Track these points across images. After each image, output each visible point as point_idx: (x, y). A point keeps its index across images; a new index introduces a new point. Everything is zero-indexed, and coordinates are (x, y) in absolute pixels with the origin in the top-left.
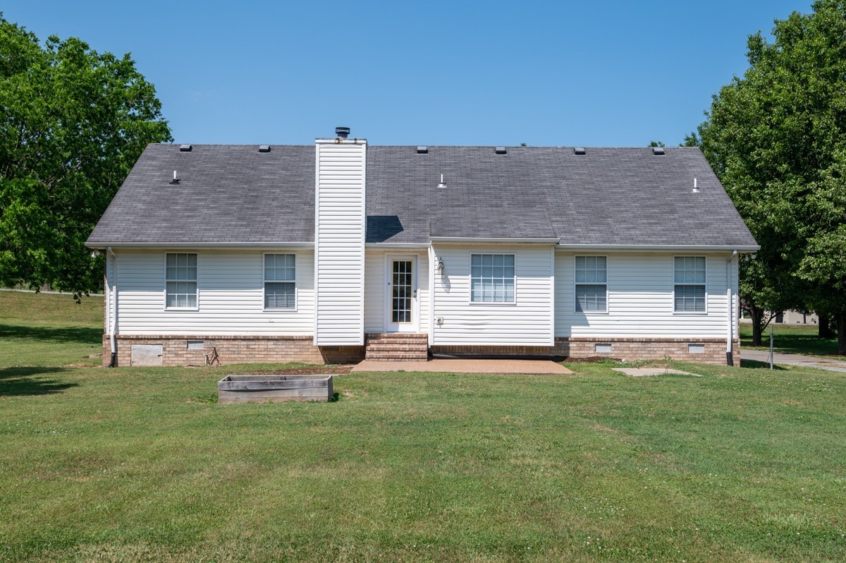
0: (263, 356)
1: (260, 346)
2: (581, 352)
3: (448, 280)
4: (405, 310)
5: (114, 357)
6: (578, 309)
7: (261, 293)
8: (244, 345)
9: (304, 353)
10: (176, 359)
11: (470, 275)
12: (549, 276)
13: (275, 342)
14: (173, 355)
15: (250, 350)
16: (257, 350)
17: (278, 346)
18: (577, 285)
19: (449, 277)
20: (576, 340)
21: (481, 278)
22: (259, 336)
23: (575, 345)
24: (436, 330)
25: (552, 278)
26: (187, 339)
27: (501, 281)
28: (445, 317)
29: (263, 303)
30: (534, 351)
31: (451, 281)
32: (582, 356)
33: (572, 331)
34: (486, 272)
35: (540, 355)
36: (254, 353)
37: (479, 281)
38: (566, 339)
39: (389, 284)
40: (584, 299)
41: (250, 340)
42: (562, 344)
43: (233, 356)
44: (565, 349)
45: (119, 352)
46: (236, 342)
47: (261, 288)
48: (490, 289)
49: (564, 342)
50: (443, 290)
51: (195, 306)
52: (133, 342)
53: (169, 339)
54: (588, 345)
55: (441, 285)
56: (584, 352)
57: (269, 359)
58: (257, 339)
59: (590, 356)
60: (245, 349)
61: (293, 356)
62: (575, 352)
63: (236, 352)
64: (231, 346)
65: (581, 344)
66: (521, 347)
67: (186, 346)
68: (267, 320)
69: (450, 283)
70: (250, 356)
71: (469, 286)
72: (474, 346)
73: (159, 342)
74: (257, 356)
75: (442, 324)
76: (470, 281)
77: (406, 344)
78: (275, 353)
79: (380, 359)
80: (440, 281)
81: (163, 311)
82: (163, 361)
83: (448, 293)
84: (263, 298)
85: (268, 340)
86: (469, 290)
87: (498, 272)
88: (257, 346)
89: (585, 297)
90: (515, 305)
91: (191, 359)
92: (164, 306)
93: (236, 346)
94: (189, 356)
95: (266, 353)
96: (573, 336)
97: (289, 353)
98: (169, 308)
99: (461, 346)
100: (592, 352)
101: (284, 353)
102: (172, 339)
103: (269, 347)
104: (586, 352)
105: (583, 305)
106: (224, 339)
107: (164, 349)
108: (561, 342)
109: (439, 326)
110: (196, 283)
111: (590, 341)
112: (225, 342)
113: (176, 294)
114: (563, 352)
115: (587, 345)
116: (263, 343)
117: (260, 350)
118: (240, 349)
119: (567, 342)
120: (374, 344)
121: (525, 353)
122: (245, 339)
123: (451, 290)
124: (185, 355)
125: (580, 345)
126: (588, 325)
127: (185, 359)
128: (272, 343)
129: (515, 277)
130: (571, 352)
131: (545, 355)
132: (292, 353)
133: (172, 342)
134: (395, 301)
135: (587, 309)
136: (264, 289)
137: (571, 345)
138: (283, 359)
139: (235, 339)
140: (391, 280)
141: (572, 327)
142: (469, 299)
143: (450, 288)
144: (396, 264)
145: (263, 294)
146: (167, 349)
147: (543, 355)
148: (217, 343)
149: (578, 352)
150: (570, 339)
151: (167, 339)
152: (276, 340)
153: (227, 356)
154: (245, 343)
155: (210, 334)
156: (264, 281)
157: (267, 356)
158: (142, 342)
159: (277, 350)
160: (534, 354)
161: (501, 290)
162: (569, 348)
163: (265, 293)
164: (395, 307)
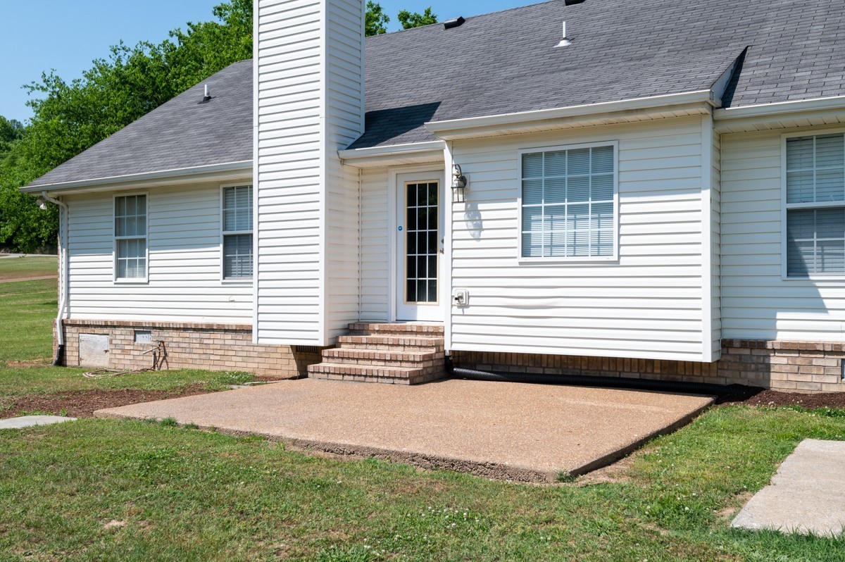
0: (218, 358)
1: (216, 342)
2: (801, 378)
3: (477, 212)
4: (427, 279)
5: (62, 351)
6: (796, 267)
7: (217, 253)
8: (196, 339)
9: (272, 355)
10: (122, 357)
11: (520, 200)
12: (698, 190)
13: (234, 335)
14: (120, 352)
15: (204, 346)
16: (211, 347)
17: (238, 343)
18: (789, 212)
19: (481, 206)
20: (787, 349)
21: (543, 205)
22: (213, 325)
23: (785, 361)
24: (455, 319)
25: (706, 195)
26: (134, 327)
27: (583, 209)
28: (472, 292)
29: (220, 269)
30: (680, 370)
31: (484, 215)
32: (805, 389)
33: (779, 324)
34: (553, 189)
35: (696, 380)
36: (208, 351)
37: (538, 211)
38: (761, 345)
39: (400, 229)
40: (811, 244)
41: (202, 330)
42: (751, 355)
43: (183, 356)
44: (757, 370)
45: (68, 344)
46: (187, 334)
47: (218, 244)
48: (564, 229)
49: (755, 352)
50: (467, 235)
51: (144, 276)
52: (81, 330)
53: (115, 327)
54: (820, 362)
55: (463, 225)
56: (808, 378)
57: (227, 363)
58: (210, 329)
59: (826, 389)
60: (198, 346)
61: (257, 360)
62: (784, 377)
63: (188, 350)
64: (181, 340)
65: (800, 359)
66: (650, 362)
67: (132, 338)
68: (227, 298)
69: (481, 220)
70: (204, 357)
71: (518, 223)
72: (548, 356)
73: (106, 331)
74: (212, 357)
75: (467, 306)
76: (518, 214)
77: (398, 345)
78: (234, 353)
79: (331, 376)
80: (462, 216)
81: (111, 284)
82: (111, 359)
83: (479, 239)
84: (220, 262)
85: (226, 331)
86: (518, 233)
87: (577, 188)
88: (211, 342)
89: (815, 240)
90: (616, 264)
91: (138, 358)
92: (113, 277)
93: (187, 340)
94: (136, 353)
95: (221, 352)
96: (782, 337)
97: (253, 354)
98: (120, 280)
99: (523, 355)
100: (834, 380)
101: (245, 354)
102: (119, 326)
103: (227, 342)
104: (815, 379)
105: (811, 259)
106: (173, 329)
107: (111, 342)
108: (747, 352)
109: (460, 311)
110: (144, 240)
111: (825, 352)
112: (174, 334)
113: (127, 258)
114: (751, 375)
115: (818, 360)
116: (218, 335)
117: (215, 347)
118: (192, 346)
119: (763, 353)
120: (347, 343)
121: (657, 375)
122: (197, 329)
123: (484, 234)
124: (132, 352)
125: (799, 361)
126: (823, 309)
127: (131, 357)
128: (229, 336)
129: (616, 196)
130: (773, 377)
131: (707, 380)
132: (255, 354)
133: (118, 331)
134: (411, 261)
135: (823, 269)
136: (221, 246)
137: (773, 360)
138: (244, 365)
139: (186, 329)
140: (403, 221)
141: (780, 315)
142: (518, 252)
143: (480, 229)
144: (411, 188)
145: (220, 254)
146: (114, 342)
147: (701, 380)
148: (166, 334)
149: (792, 377)
150: (769, 346)
151: (113, 326)
152: (235, 331)
153: (177, 355)
154: (196, 335)
155: (159, 320)
156: (222, 233)
157: (224, 358)
158: (89, 330)
159: (236, 348)
160: (679, 378)
161: (588, 228)
162: (768, 368)
163: (225, 253)
164: (411, 273)
